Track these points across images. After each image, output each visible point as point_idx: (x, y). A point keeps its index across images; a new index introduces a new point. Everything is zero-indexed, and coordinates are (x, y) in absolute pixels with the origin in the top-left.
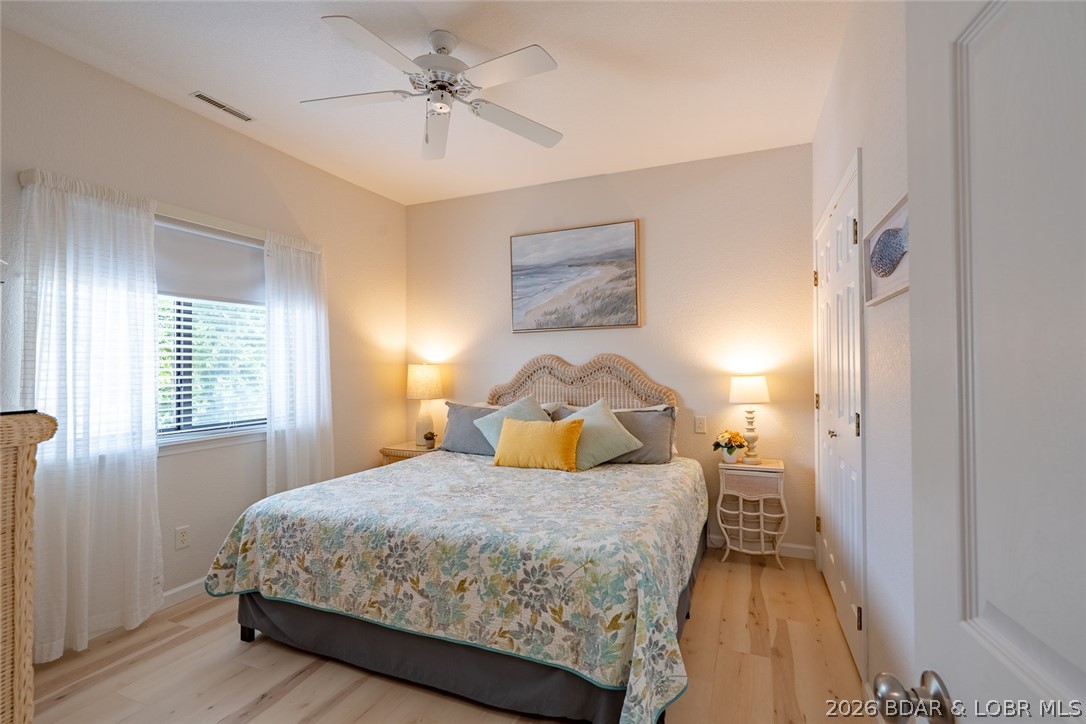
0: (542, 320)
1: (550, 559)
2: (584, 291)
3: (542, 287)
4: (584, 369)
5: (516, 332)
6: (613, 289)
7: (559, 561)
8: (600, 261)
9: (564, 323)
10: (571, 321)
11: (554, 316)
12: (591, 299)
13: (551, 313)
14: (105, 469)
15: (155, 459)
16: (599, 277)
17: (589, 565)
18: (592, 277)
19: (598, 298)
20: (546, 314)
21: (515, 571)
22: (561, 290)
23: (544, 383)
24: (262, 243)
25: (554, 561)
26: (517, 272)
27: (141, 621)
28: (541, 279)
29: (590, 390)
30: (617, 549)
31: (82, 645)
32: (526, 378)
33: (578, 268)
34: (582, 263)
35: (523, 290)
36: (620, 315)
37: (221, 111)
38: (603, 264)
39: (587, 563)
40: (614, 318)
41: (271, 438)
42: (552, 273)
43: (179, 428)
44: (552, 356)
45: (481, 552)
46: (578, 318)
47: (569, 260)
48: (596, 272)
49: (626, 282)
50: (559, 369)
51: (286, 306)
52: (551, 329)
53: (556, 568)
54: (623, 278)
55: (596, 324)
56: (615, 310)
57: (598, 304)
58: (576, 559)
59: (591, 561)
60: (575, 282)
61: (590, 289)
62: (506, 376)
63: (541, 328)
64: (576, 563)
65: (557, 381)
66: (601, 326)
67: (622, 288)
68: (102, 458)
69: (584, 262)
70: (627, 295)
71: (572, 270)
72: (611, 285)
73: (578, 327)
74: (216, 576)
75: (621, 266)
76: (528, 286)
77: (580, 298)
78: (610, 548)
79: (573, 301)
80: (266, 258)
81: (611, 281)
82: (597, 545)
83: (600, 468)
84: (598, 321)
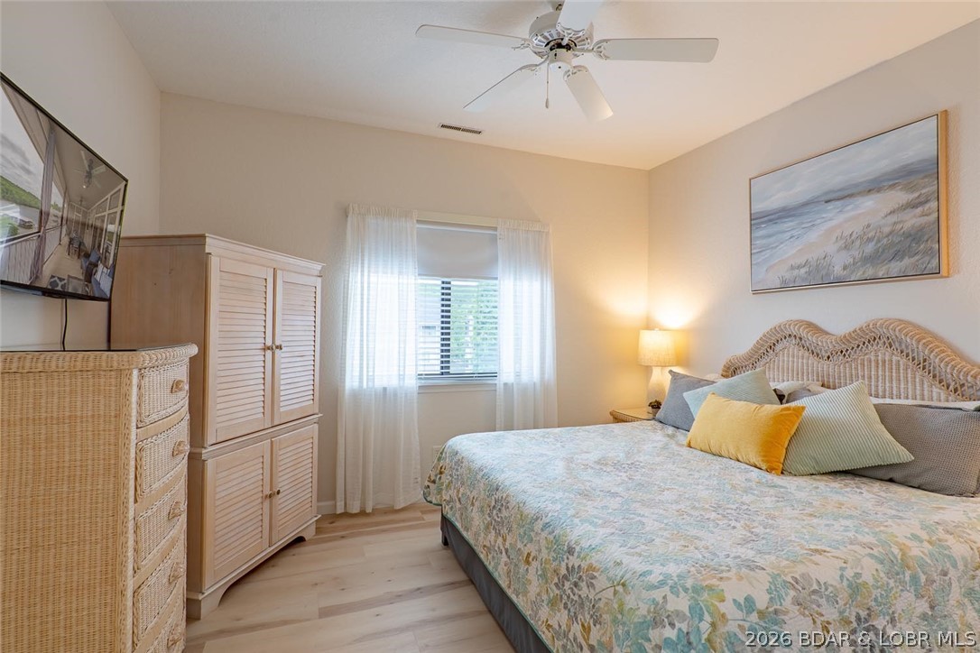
0: (788, 276)
1: (588, 562)
2: (847, 233)
3: (789, 234)
4: (846, 339)
5: (756, 292)
6: (895, 223)
7: (594, 570)
8: (874, 187)
9: (820, 278)
10: (828, 275)
11: (803, 271)
12: (858, 243)
13: (799, 267)
14: (386, 397)
15: (415, 395)
16: (873, 211)
17: (620, 588)
18: (860, 212)
19: (870, 240)
20: (792, 268)
21: (560, 562)
22: (813, 236)
23: (790, 355)
24: (495, 229)
25: (591, 567)
26: (757, 220)
27: (402, 505)
28: (788, 224)
29: (856, 369)
30: (662, 583)
31: (369, 510)
32: (769, 347)
33: (838, 203)
34: (844, 195)
35: (764, 241)
36: (907, 261)
37: (460, 132)
38: (879, 190)
39: (618, 585)
40: (896, 267)
41: (500, 388)
42: (801, 215)
43: (442, 374)
44: (802, 321)
45: (542, 530)
46: (838, 270)
47: (826, 193)
48: (868, 203)
49: (919, 210)
50: (811, 338)
51: (515, 279)
52: (800, 288)
53: (590, 575)
54: (913, 205)
55: (866, 276)
56: (898, 255)
57: (870, 248)
58: (611, 574)
59: (624, 585)
60: (834, 223)
61: (857, 228)
62: (743, 345)
63: (785, 287)
64: (609, 579)
65: (806, 354)
66: (874, 279)
67: (912, 220)
68: (385, 389)
69: (846, 193)
70: (921, 229)
71: (830, 206)
72: (893, 218)
73: (840, 282)
74: (428, 487)
75: (909, 188)
76: (769, 236)
77: (841, 243)
78: (654, 579)
79: (831, 248)
80: (498, 241)
81: (892, 212)
82: (641, 568)
83: (825, 478)
84: (870, 272)
